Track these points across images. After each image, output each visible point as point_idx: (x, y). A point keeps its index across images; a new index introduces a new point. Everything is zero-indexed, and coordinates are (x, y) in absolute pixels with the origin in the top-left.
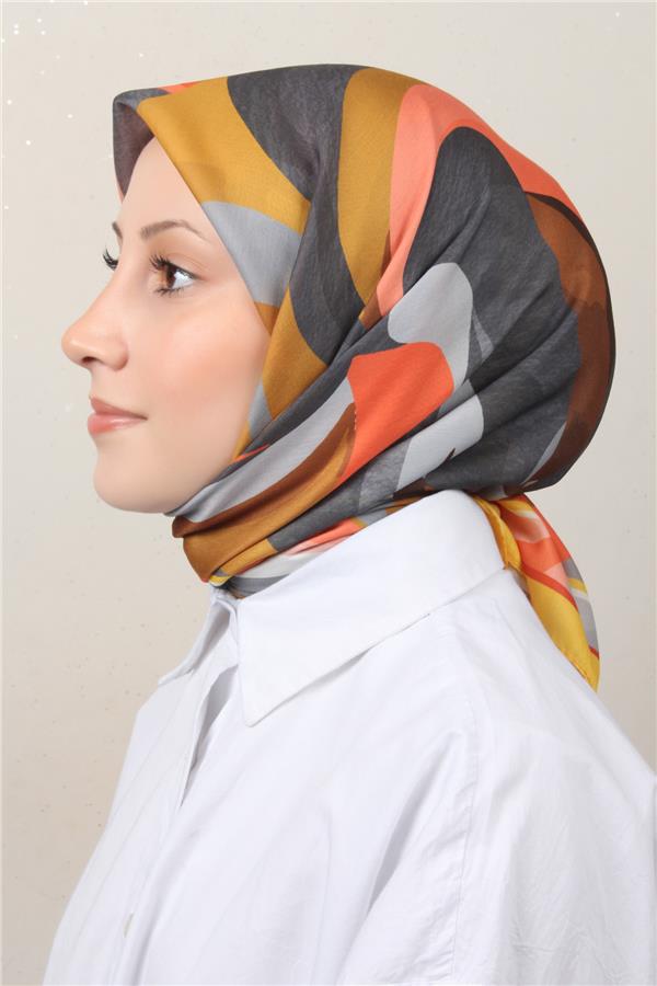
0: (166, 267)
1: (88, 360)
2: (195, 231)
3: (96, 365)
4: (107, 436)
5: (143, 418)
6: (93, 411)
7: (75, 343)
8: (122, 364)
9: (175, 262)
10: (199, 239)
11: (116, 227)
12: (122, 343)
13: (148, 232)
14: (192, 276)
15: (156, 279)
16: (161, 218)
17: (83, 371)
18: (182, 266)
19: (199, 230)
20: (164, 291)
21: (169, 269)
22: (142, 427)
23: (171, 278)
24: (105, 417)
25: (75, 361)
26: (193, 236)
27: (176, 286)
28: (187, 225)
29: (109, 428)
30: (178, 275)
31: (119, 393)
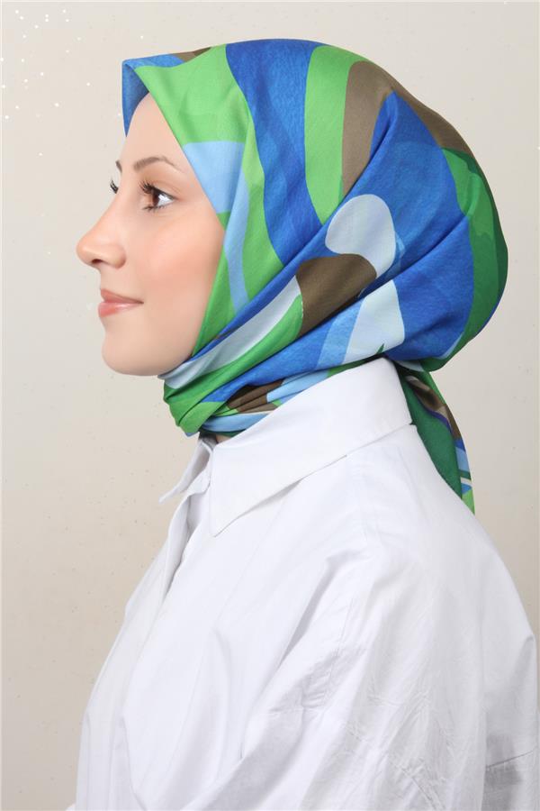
0: (152, 191)
1: (96, 262)
2: (172, 164)
3: (101, 265)
4: (112, 318)
5: (140, 302)
6: (103, 300)
7: (86, 249)
8: (121, 263)
9: (158, 187)
10: (175, 170)
11: (118, 165)
12: (121, 248)
13: (139, 166)
14: (171, 197)
15: (146, 200)
16: (147, 155)
17: (93, 271)
18: (163, 189)
19: (175, 163)
20: (150, 208)
21: (153, 192)
22: (139, 309)
23: (156, 199)
24: (111, 303)
25: (86, 263)
26: (170, 167)
27: (159, 204)
28: (166, 160)
29: (113, 311)
30: (161, 197)
31: (122, 284)
